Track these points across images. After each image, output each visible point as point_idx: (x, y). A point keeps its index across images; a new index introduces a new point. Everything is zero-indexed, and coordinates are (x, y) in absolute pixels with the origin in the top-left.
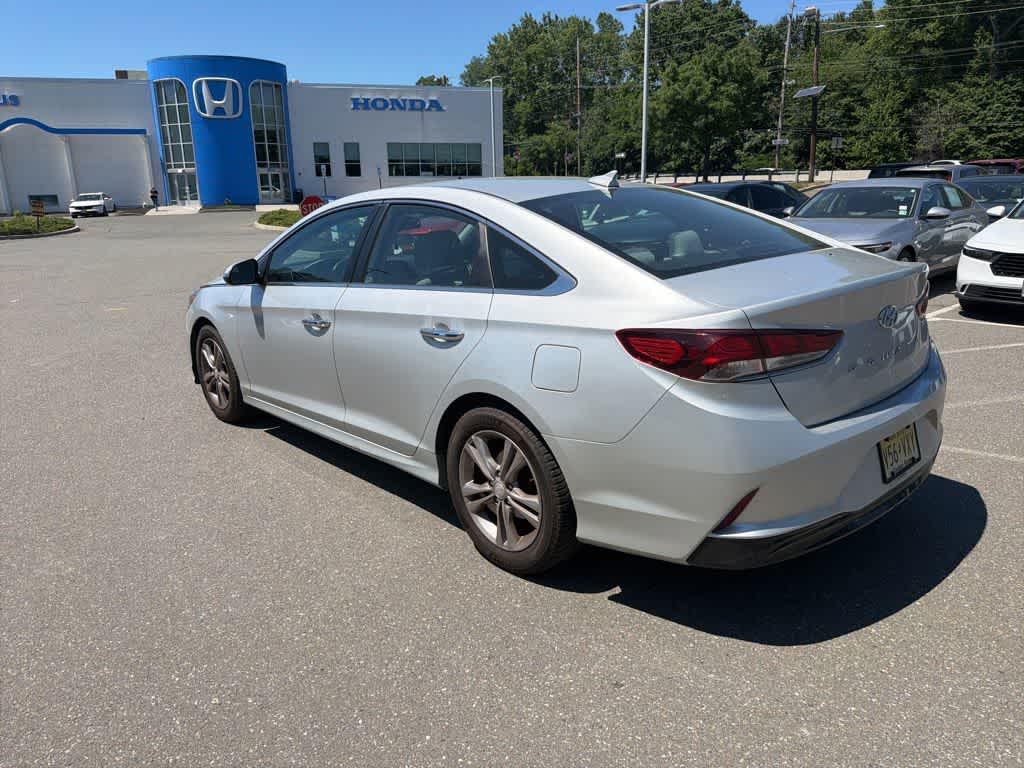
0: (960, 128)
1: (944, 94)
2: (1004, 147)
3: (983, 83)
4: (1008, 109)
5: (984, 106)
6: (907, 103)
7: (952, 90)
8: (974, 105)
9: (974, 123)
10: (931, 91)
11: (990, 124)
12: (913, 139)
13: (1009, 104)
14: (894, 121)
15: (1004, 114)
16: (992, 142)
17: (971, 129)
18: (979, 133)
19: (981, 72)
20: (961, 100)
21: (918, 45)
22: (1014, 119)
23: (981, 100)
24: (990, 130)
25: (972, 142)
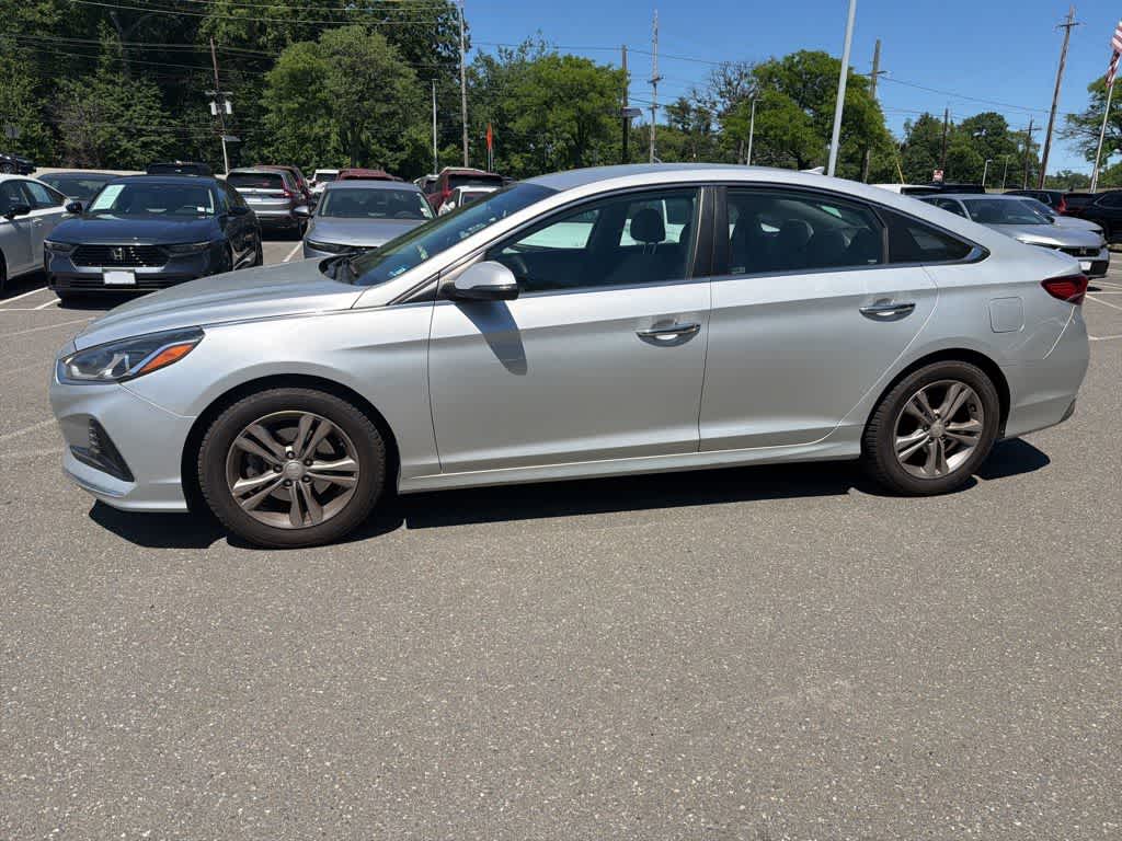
0: (110, 128)
1: (78, 87)
2: (158, 152)
3: (121, 81)
4: (152, 113)
5: (128, 107)
6: (38, 92)
7: (87, 85)
8: (116, 105)
9: (121, 123)
10: (62, 82)
11: (139, 127)
12: (57, 134)
13: (151, 108)
14: (29, 112)
15: (150, 117)
16: (145, 145)
17: (120, 129)
18: (130, 136)
19: (115, 68)
20: (100, 97)
21: (29, 26)
22: (161, 123)
23: (122, 100)
24: (140, 133)
25: (125, 144)
